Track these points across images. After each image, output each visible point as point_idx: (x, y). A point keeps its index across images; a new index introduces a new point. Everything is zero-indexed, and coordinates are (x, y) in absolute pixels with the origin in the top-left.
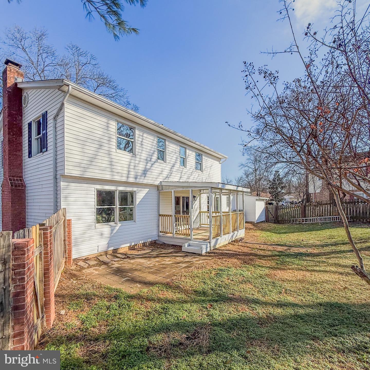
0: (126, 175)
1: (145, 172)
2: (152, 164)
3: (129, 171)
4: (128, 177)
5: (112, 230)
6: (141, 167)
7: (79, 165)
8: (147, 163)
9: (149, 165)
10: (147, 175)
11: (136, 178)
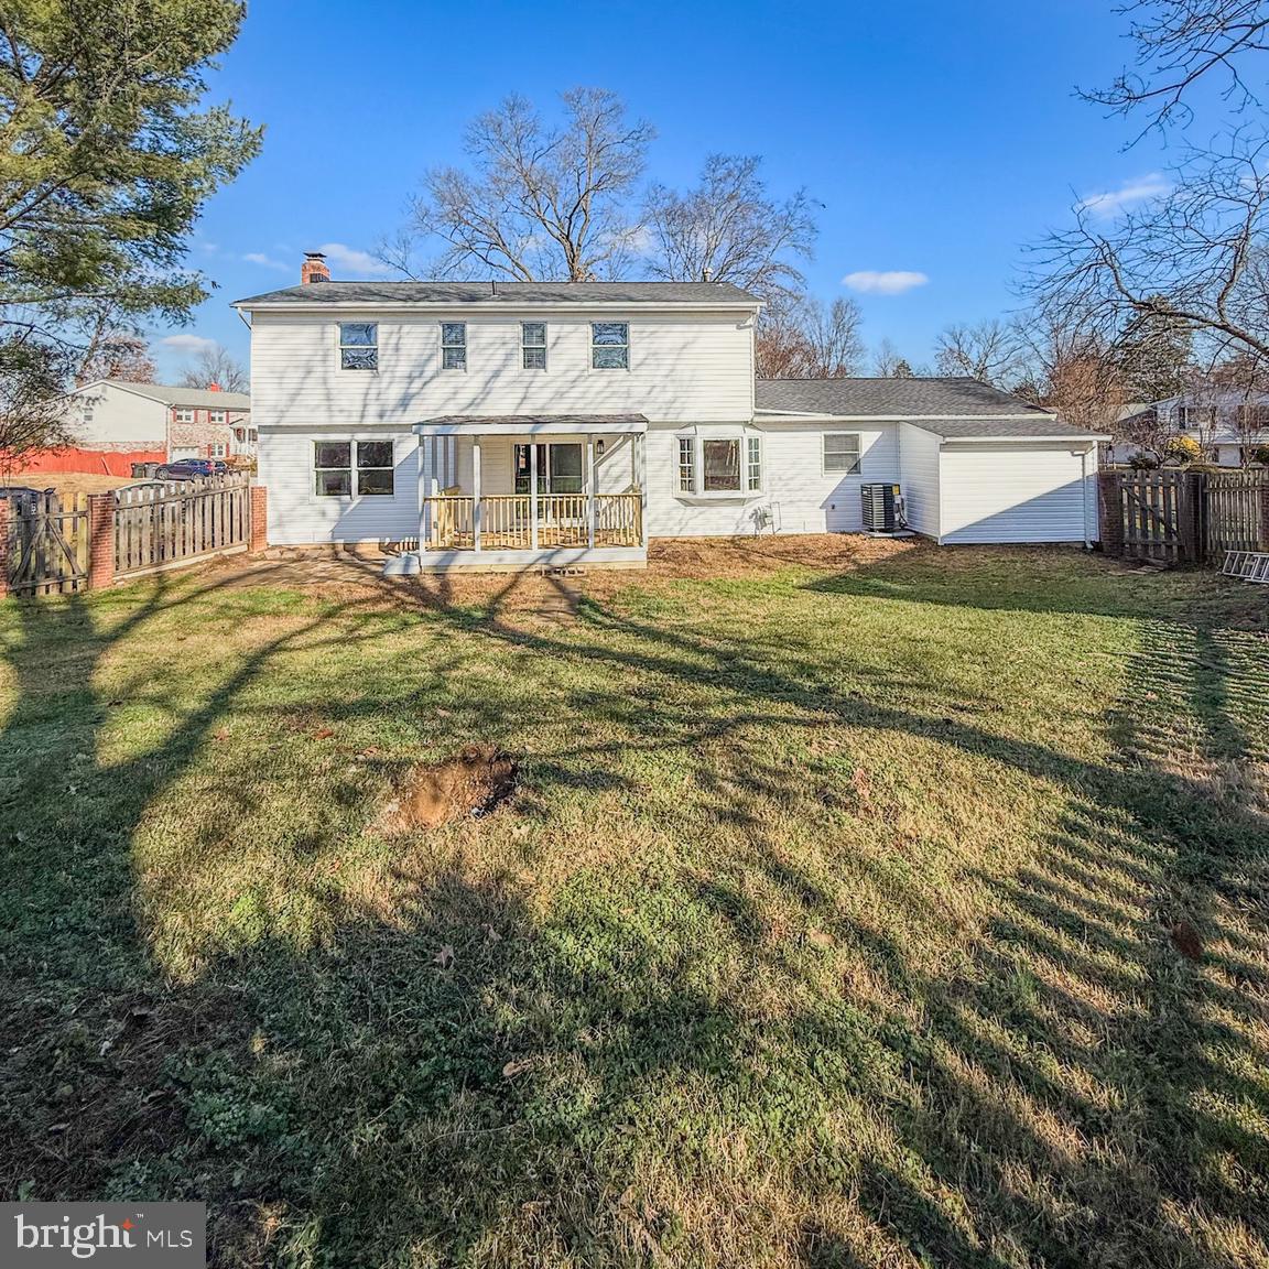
0: (359, 414)
1: (404, 402)
2: (425, 383)
3: (365, 406)
4: (362, 417)
5: (343, 510)
6: (394, 393)
7: (274, 408)
8: (411, 383)
9: (417, 384)
10: (410, 408)
11: (381, 416)
